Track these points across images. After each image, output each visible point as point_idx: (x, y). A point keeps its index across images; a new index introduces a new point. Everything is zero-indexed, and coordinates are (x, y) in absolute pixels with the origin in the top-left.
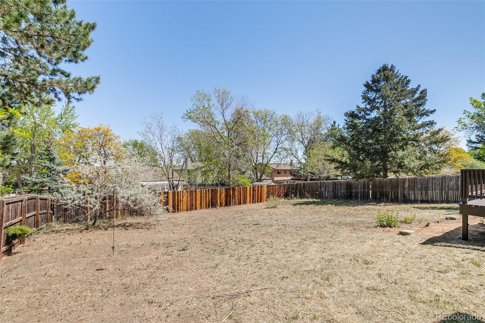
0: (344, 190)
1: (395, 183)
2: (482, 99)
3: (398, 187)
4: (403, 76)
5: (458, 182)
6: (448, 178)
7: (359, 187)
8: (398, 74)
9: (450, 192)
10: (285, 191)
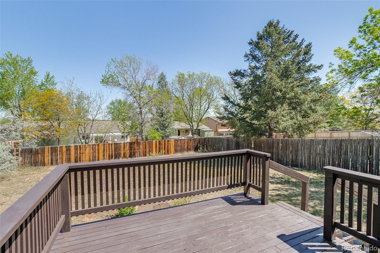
0: (234, 147)
1: (271, 144)
2: (349, 47)
3: (273, 148)
4: (289, 31)
5: (325, 146)
6: (316, 141)
7: (245, 145)
8: (284, 29)
9: (318, 158)
10: (196, 145)
